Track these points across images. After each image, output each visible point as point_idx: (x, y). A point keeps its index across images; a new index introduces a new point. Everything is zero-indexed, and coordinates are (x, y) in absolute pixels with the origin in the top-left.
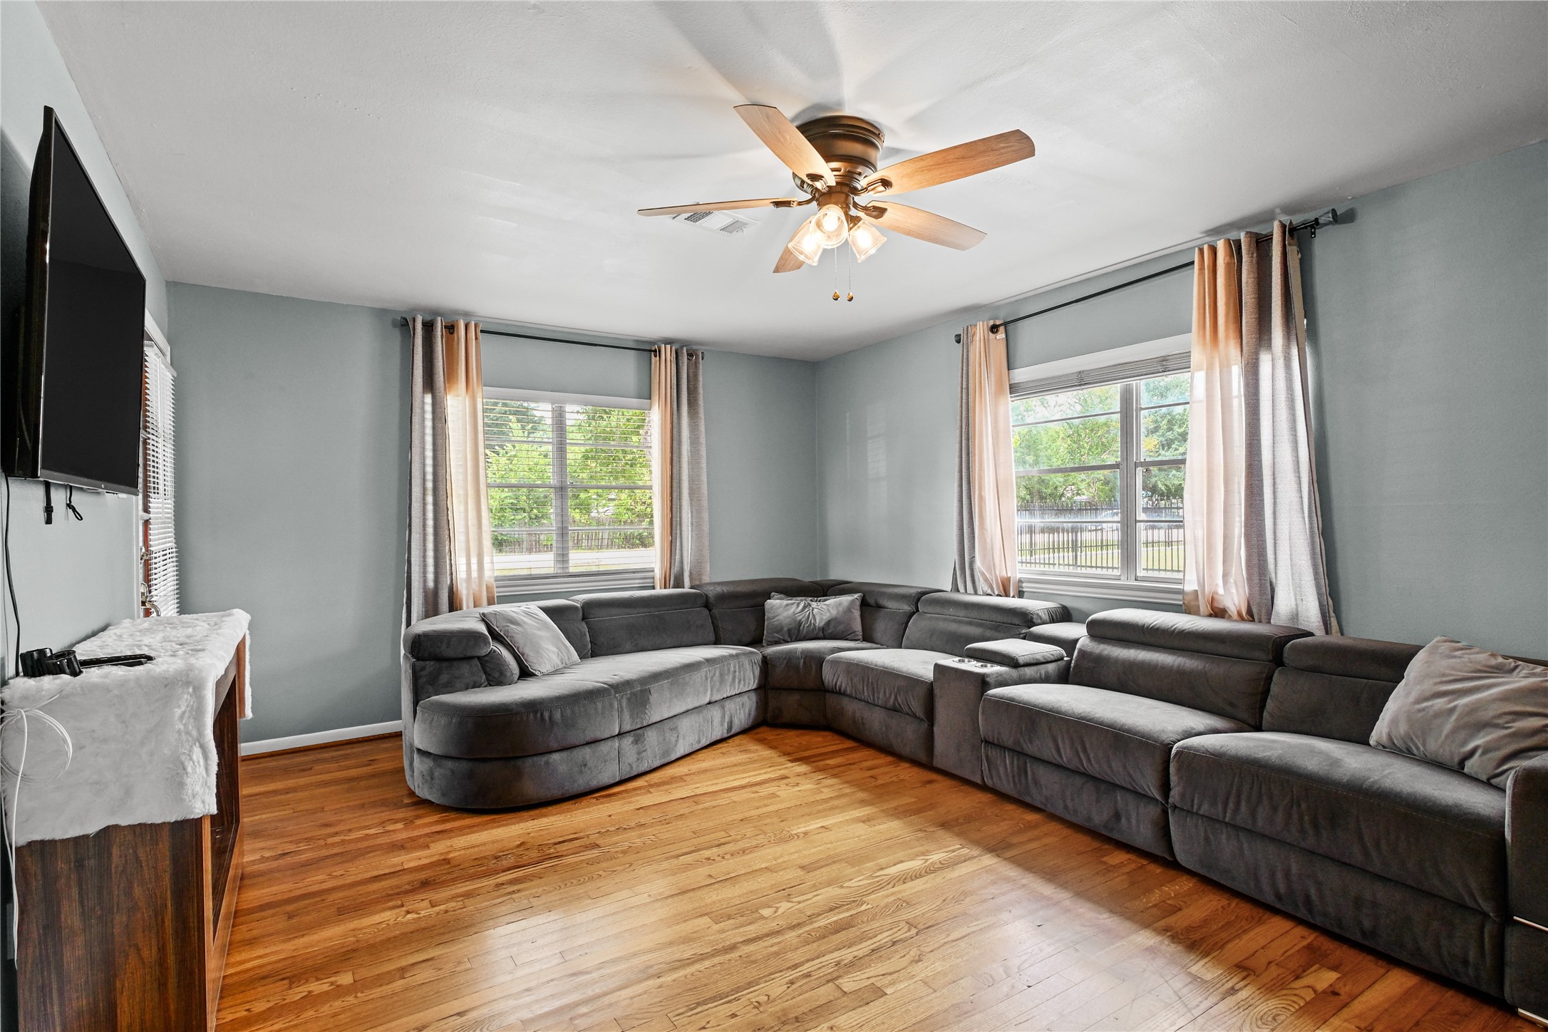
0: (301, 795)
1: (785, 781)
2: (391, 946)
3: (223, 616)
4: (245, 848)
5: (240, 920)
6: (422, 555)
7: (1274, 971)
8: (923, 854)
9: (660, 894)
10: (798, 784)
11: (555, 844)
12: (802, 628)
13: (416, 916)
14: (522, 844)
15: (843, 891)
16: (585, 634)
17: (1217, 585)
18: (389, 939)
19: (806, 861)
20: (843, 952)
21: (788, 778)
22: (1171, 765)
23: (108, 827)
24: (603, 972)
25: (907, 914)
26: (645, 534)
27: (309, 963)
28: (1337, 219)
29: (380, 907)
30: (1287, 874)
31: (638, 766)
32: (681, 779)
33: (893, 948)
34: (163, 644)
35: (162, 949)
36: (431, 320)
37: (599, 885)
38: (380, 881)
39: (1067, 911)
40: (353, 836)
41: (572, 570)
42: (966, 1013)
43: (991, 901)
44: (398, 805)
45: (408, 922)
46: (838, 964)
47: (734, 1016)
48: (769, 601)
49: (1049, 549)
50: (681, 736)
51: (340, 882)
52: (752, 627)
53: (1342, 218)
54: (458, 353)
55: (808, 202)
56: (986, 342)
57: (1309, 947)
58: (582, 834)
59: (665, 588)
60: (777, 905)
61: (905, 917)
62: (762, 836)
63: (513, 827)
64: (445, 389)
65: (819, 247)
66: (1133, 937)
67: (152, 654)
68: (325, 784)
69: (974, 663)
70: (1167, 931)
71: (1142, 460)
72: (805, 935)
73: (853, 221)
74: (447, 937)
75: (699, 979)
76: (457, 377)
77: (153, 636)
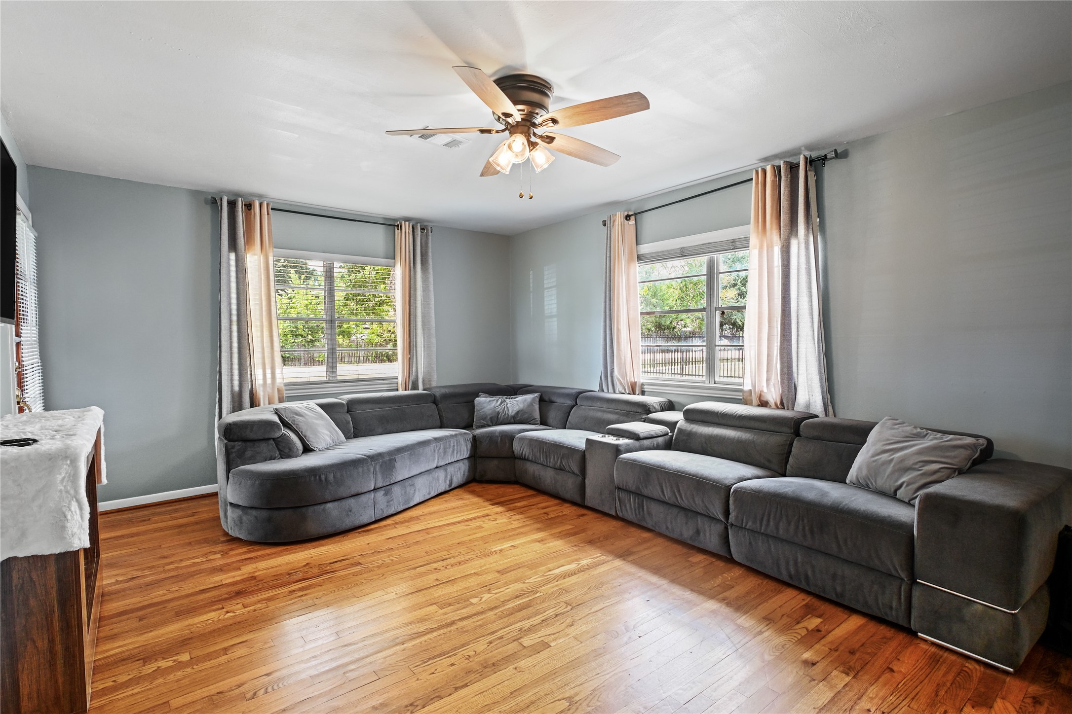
0: (142, 538)
1: (487, 518)
2: (216, 635)
3: (84, 412)
4: (104, 575)
5: (102, 623)
6: (229, 368)
7: (785, 620)
8: (577, 560)
9: (404, 592)
10: (496, 520)
11: (331, 563)
12: (499, 416)
13: (233, 614)
14: (308, 564)
15: (525, 585)
16: (349, 422)
17: (763, 386)
18: (214, 630)
19: (500, 568)
20: (524, 622)
21: (489, 515)
22: (731, 499)
23: (9, 558)
24: (365, 643)
25: (565, 598)
26: (390, 353)
27: (157, 648)
28: (838, 156)
29: (207, 609)
30: (796, 563)
31: (387, 511)
32: (417, 518)
33: (556, 619)
34: (42, 431)
35: (52, 641)
36: (234, 200)
37: (362, 588)
38: (206, 593)
39: (665, 591)
40: (184, 564)
41: (339, 378)
42: (600, 655)
43: (619, 587)
44: (215, 542)
45: (228, 618)
46: (520, 630)
47: (453, 665)
48: (477, 398)
49: (662, 363)
50: (417, 490)
51: (177, 595)
52: (466, 415)
53: (841, 155)
54: (254, 224)
55: (503, 131)
56: (623, 226)
57: (806, 605)
58: (349, 556)
59: (405, 390)
60: (482, 596)
61: (564, 599)
62: (472, 553)
63: (300, 553)
64: (245, 250)
65: (510, 162)
66: (704, 604)
67: (36, 438)
68: (161, 529)
69: (611, 437)
70: (724, 600)
71: (720, 306)
72: (500, 613)
73: (532, 145)
74: (256, 627)
75: (430, 644)
76: (254, 241)
77: (32, 426)
